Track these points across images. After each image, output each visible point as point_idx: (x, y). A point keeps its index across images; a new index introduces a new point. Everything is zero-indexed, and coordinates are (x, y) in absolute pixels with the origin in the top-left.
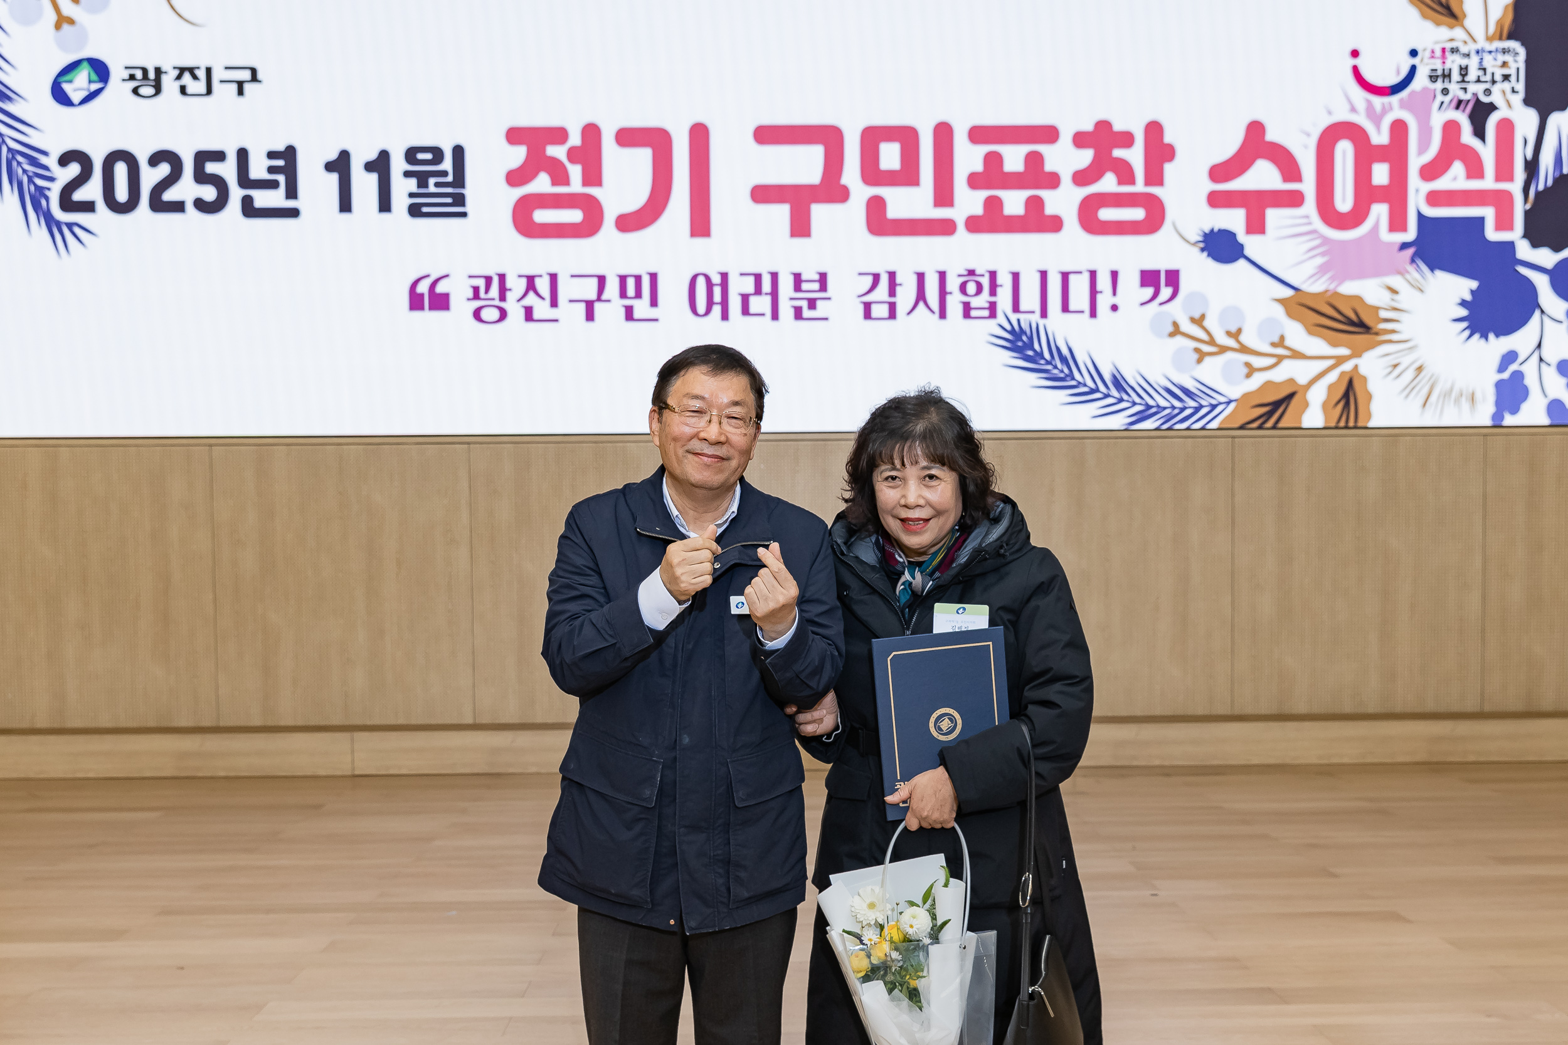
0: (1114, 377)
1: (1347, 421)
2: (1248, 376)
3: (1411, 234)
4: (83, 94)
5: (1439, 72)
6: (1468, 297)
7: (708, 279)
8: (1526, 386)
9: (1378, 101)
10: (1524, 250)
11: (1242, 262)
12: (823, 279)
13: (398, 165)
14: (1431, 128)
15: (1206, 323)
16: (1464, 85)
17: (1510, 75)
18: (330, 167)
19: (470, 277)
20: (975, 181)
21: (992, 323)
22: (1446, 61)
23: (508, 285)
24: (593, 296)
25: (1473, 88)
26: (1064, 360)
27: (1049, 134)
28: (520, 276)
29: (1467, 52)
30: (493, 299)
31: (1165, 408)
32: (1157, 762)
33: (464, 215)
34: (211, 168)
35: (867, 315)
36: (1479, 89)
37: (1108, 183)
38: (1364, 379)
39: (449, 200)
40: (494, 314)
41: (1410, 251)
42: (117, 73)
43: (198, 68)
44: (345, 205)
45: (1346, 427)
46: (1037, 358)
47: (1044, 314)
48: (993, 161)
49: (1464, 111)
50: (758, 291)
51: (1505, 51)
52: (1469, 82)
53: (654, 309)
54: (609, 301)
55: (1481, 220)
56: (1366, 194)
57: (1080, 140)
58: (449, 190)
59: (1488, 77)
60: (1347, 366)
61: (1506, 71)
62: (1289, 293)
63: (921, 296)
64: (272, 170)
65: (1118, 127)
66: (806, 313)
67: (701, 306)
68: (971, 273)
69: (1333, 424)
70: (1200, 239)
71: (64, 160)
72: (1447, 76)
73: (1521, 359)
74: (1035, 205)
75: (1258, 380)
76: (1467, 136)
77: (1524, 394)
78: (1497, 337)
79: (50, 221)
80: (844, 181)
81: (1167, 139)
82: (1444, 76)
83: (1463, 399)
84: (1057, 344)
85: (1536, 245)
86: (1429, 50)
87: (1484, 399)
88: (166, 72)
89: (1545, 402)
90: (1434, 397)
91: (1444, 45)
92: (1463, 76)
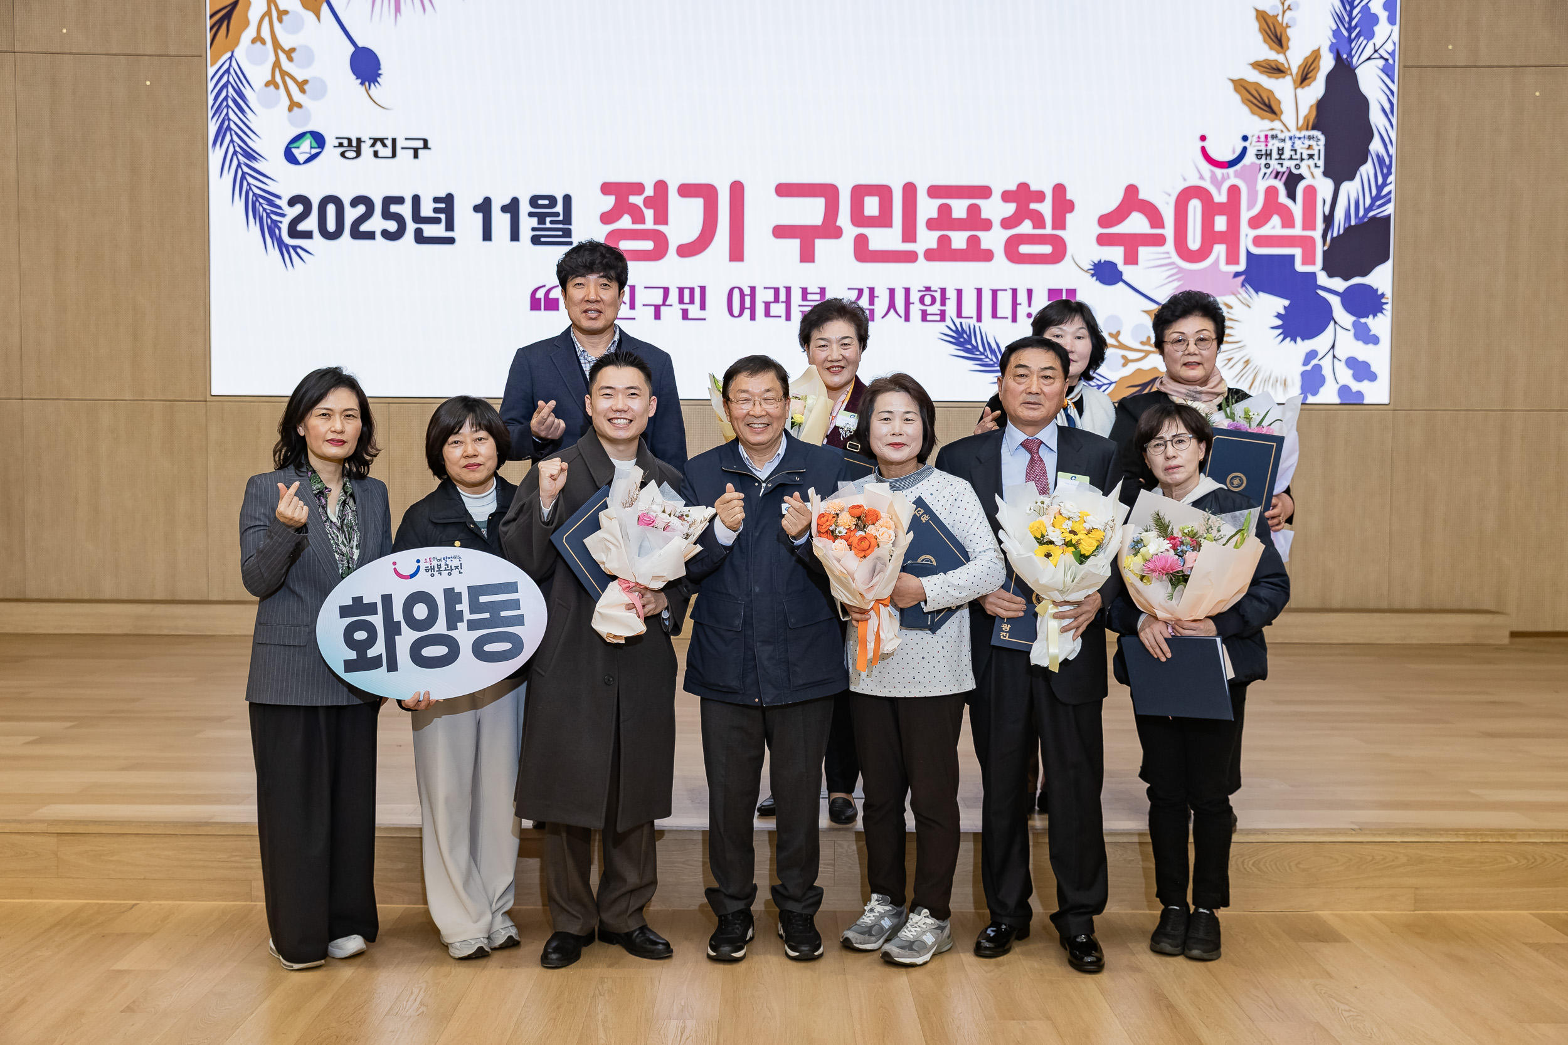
2: (1124, 365)
3: (1242, 266)
4: (308, 155)
5: (1263, 152)
6: (1283, 312)
7: (741, 291)
8: (1323, 376)
9: (1219, 172)
10: (1323, 279)
11: (1121, 284)
12: (821, 292)
13: (525, 208)
14: (1257, 192)
16: (1280, 161)
17: (1314, 155)
18: (476, 209)
20: (931, 225)
21: (942, 324)
22: (1268, 144)
24: (661, 302)
25: (1287, 163)
27: (984, 192)
29: (1283, 138)
34: (394, 208)
36: (1292, 164)
37: (1026, 227)
39: (560, 233)
41: (1242, 278)
42: (331, 142)
43: (387, 139)
44: (487, 236)
46: (974, 350)
47: (979, 319)
48: (945, 210)
50: (777, 300)
51: (1310, 138)
52: (1284, 159)
53: (703, 312)
54: (671, 305)
55: (1292, 257)
56: (1210, 237)
57: (1007, 196)
58: (560, 226)
59: (1298, 156)
61: (1311, 152)
64: (436, 210)
65: (1033, 188)
67: (736, 311)
68: (928, 289)
70: (1092, 267)
71: (292, 202)
72: (1269, 155)
73: (1320, 356)
74: (974, 241)
75: (1131, 368)
76: (1283, 198)
77: (1322, 380)
78: (1303, 340)
79: (281, 245)
80: (838, 223)
81: (1068, 197)
82: (1267, 155)
83: (1278, 384)
84: (989, 341)
85: (1331, 275)
86: (1256, 136)
87: (1293, 384)
88: (364, 142)
89: (1337, 387)
90: (1257, 383)
91: (1267, 133)
92: (1281, 155)
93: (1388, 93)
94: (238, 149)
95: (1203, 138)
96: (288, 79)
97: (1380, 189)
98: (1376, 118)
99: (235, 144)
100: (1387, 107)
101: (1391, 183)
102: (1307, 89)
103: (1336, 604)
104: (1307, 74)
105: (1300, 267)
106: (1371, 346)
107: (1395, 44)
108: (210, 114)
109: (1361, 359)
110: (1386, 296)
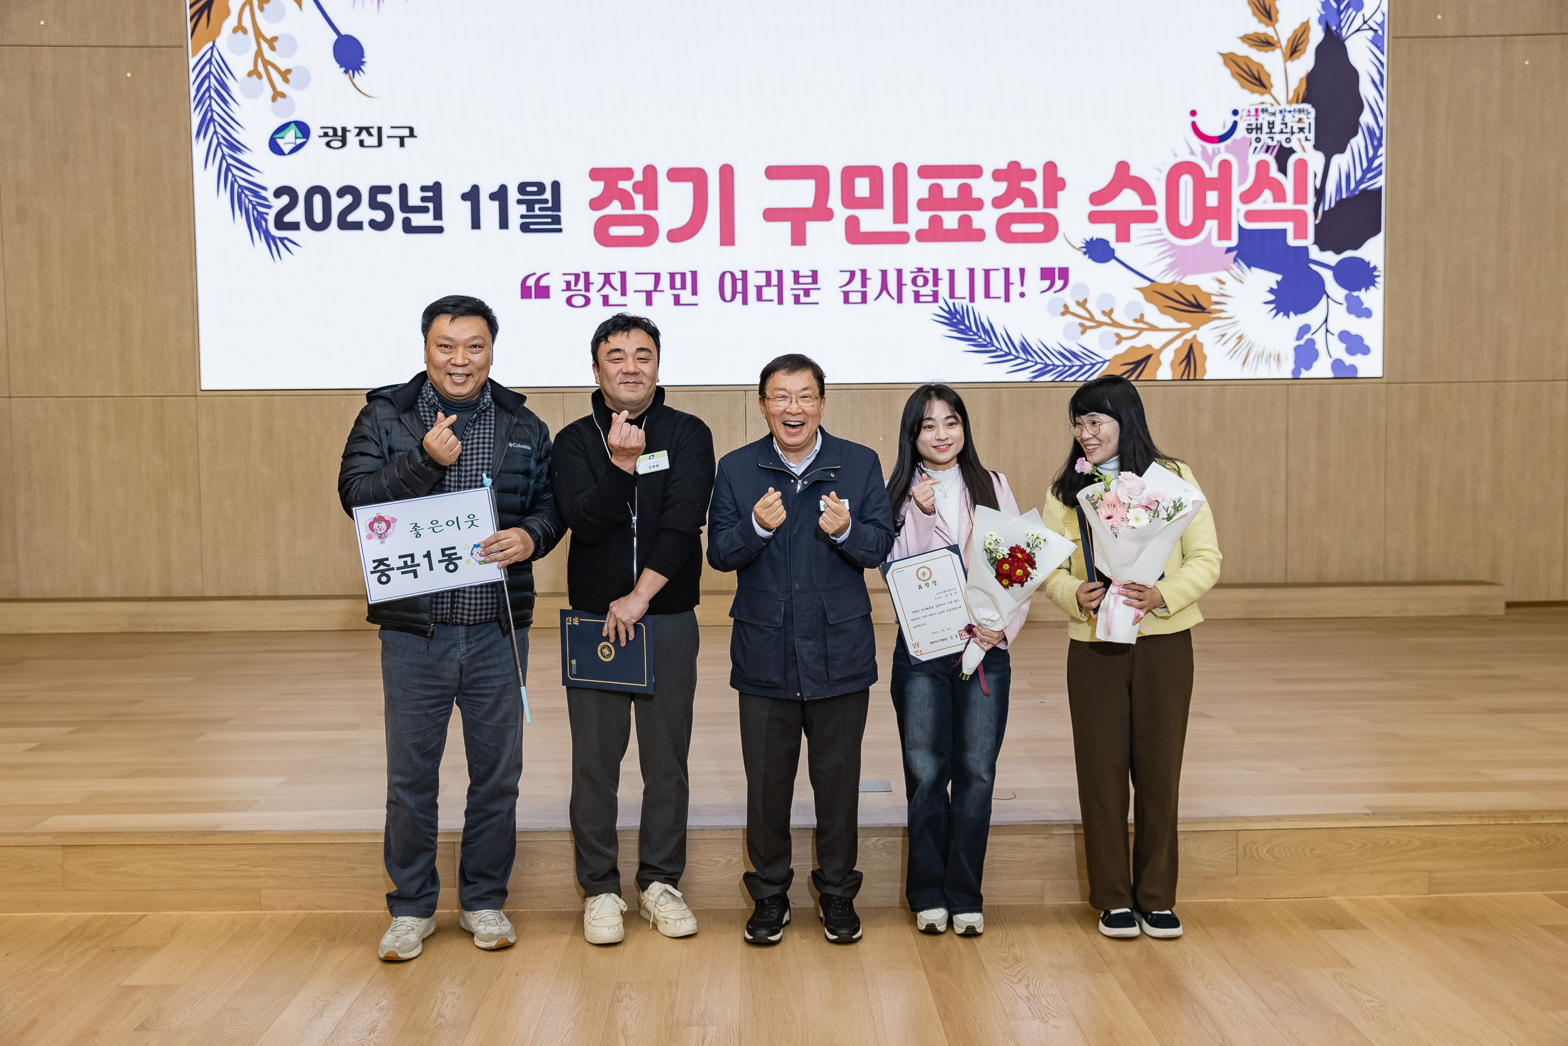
0: (1022, 344)
1: (1189, 376)
2: (1118, 343)
3: (1234, 242)
4: (294, 146)
5: (1254, 126)
6: (1275, 287)
7: (732, 275)
8: (1317, 350)
9: (1210, 147)
10: (1315, 253)
11: (1113, 261)
12: (814, 275)
13: (513, 195)
14: (1247, 167)
15: (1087, 306)
16: (1271, 135)
17: (1304, 128)
18: (465, 197)
19: (564, 274)
20: (922, 205)
21: (935, 305)
22: (1259, 118)
23: (591, 281)
24: (650, 286)
25: (1277, 137)
26: (986, 332)
27: (975, 171)
28: (599, 274)
29: (1273, 112)
30: (581, 290)
31: (1058, 366)
33: (560, 230)
34: (381, 198)
35: (846, 300)
36: (1283, 137)
37: (1018, 206)
38: (1201, 345)
39: (550, 220)
40: (582, 301)
41: (1234, 253)
42: (315, 132)
43: (372, 127)
44: (476, 224)
45: (1188, 380)
46: (968, 331)
47: (972, 300)
48: (936, 190)
50: (768, 284)
51: (1300, 111)
52: (1275, 133)
53: (695, 297)
54: (663, 291)
55: (1284, 231)
56: (1202, 213)
57: (998, 175)
58: (550, 213)
59: (1289, 130)
60: (1189, 336)
61: (1301, 125)
62: (1147, 283)
64: (423, 199)
65: (1024, 166)
66: (803, 299)
67: (728, 294)
68: (920, 270)
69: (1179, 378)
70: (1084, 245)
71: (278, 193)
72: (1259, 129)
73: (1312, 331)
74: (965, 221)
75: (1125, 346)
76: (1274, 172)
77: (1315, 355)
78: (1296, 314)
79: (268, 236)
80: (829, 205)
81: (1059, 175)
82: (1257, 129)
83: (1272, 359)
84: (982, 321)
85: (1323, 249)
86: (1247, 110)
87: (1287, 359)
88: (350, 131)
89: (1331, 361)
90: (1250, 359)
91: (1257, 107)
92: (1271, 129)
93: (1378, 64)
94: (222, 140)
95: (1193, 113)
96: (270, 68)
97: (1370, 161)
98: (1366, 90)
99: (220, 136)
100: (1377, 78)
101: (1382, 155)
102: (1296, 62)
103: (1332, 578)
104: (1296, 47)
105: (1292, 241)
106: (1363, 319)
107: (1384, 15)
108: (193, 105)
109: (1353, 332)
110: (1378, 269)
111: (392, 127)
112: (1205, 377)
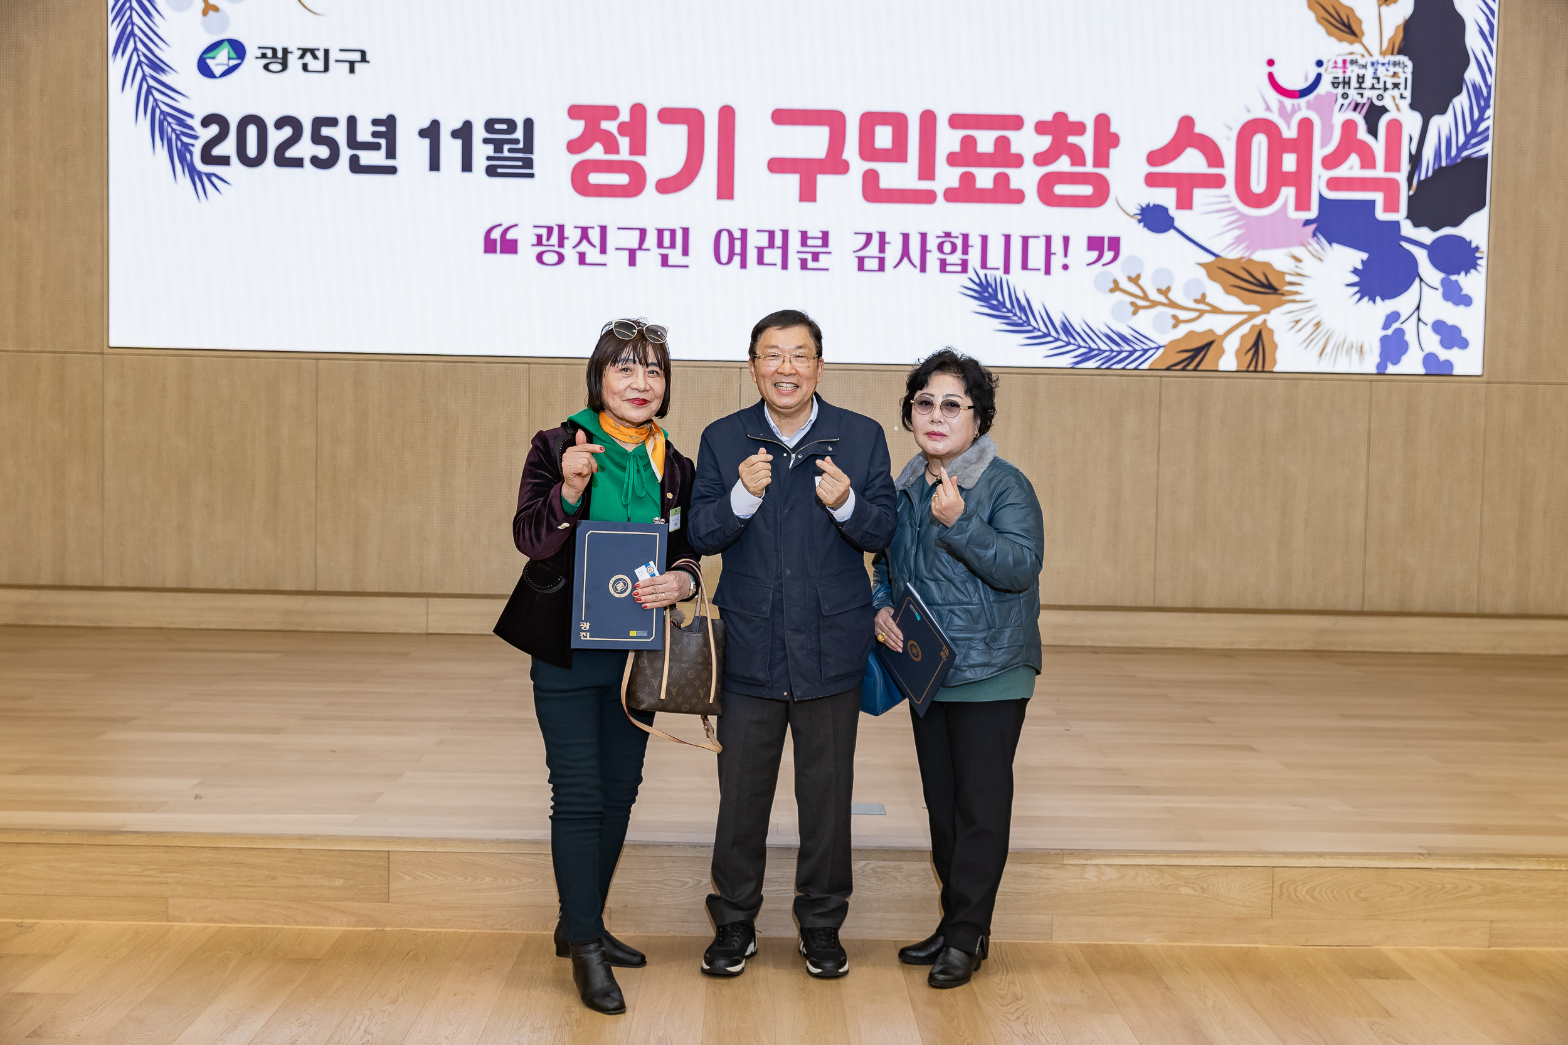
0: (1064, 324)
1: (1256, 366)
2: (1175, 326)
3: (1313, 213)
4: (225, 68)
5: (1341, 80)
6: (1360, 267)
7: (730, 233)
8: (1406, 342)
9: (1288, 102)
10: (1407, 229)
11: (1172, 232)
12: (825, 236)
13: (479, 133)
14: (1332, 127)
15: (1141, 282)
16: (1360, 91)
17: (1399, 84)
18: (423, 133)
19: (535, 226)
20: (953, 160)
21: (964, 276)
22: (1347, 71)
23: (566, 234)
24: (635, 245)
25: (1368, 93)
26: (1022, 309)
27: (1016, 122)
28: (575, 227)
29: (1364, 64)
30: (554, 246)
31: (1105, 351)
32: (1089, 643)
33: (532, 176)
34: (326, 131)
35: (861, 267)
36: (1374, 93)
37: (1063, 164)
38: (1271, 332)
39: (520, 163)
40: (554, 258)
41: (1313, 227)
42: (252, 52)
43: (318, 49)
44: (435, 165)
45: (1255, 371)
46: (1000, 307)
47: (1007, 271)
48: (968, 143)
49: (1360, 113)
50: (771, 245)
51: (1395, 64)
52: (1365, 89)
53: (685, 258)
54: (648, 250)
55: (1373, 202)
56: (1277, 178)
57: (1041, 128)
58: (520, 155)
59: (1381, 85)
60: (1258, 321)
61: (1396, 80)
62: (1211, 258)
63: (906, 253)
64: (375, 134)
65: (1073, 117)
66: (811, 264)
67: (724, 257)
68: (948, 235)
69: (1245, 369)
70: (1139, 212)
71: (206, 122)
72: (1347, 83)
73: (1402, 319)
74: (1002, 180)
75: (1183, 330)
76: (1362, 134)
77: (1403, 347)
78: (1383, 299)
79: (193, 172)
80: (845, 156)
81: (1113, 129)
82: (1344, 83)
83: (1354, 351)
84: (1018, 296)
85: (1416, 224)
86: (1333, 61)
87: (1371, 351)
88: (292, 52)
89: (1421, 355)
90: (1328, 349)
91: (1345, 58)
92: (1360, 83)
93: (1488, 13)
94: (143, 59)
97: (1476, 124)
98: (1473, 42)
99: (140, 53)
100: (1486, 28)
101: (1489, 118)
102: (1391, 8)
103: (1417, 606)
105: (1381, 215)
106: (1462, 308)
108: (111, 17)
109: (1450, 322)
110: (1481, 250)
111: (341, 50)
112: (1275, 369)
